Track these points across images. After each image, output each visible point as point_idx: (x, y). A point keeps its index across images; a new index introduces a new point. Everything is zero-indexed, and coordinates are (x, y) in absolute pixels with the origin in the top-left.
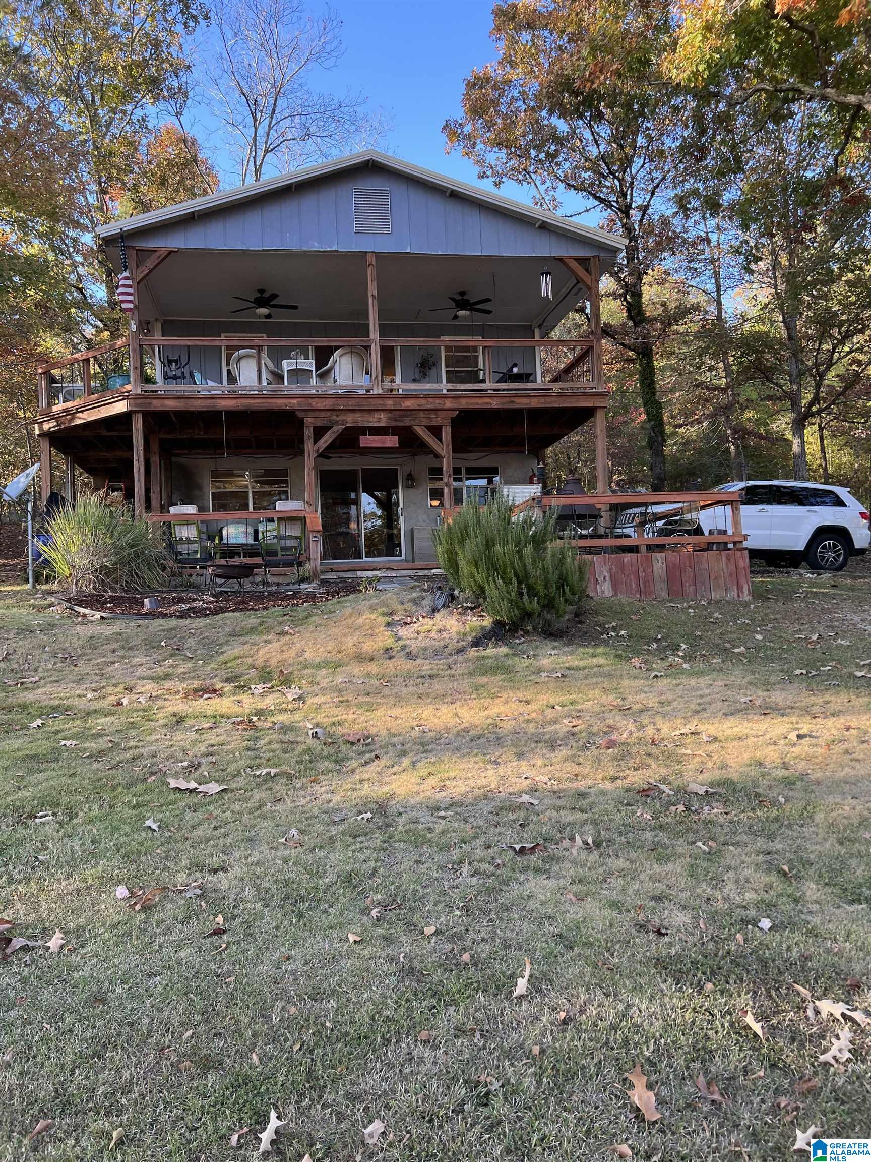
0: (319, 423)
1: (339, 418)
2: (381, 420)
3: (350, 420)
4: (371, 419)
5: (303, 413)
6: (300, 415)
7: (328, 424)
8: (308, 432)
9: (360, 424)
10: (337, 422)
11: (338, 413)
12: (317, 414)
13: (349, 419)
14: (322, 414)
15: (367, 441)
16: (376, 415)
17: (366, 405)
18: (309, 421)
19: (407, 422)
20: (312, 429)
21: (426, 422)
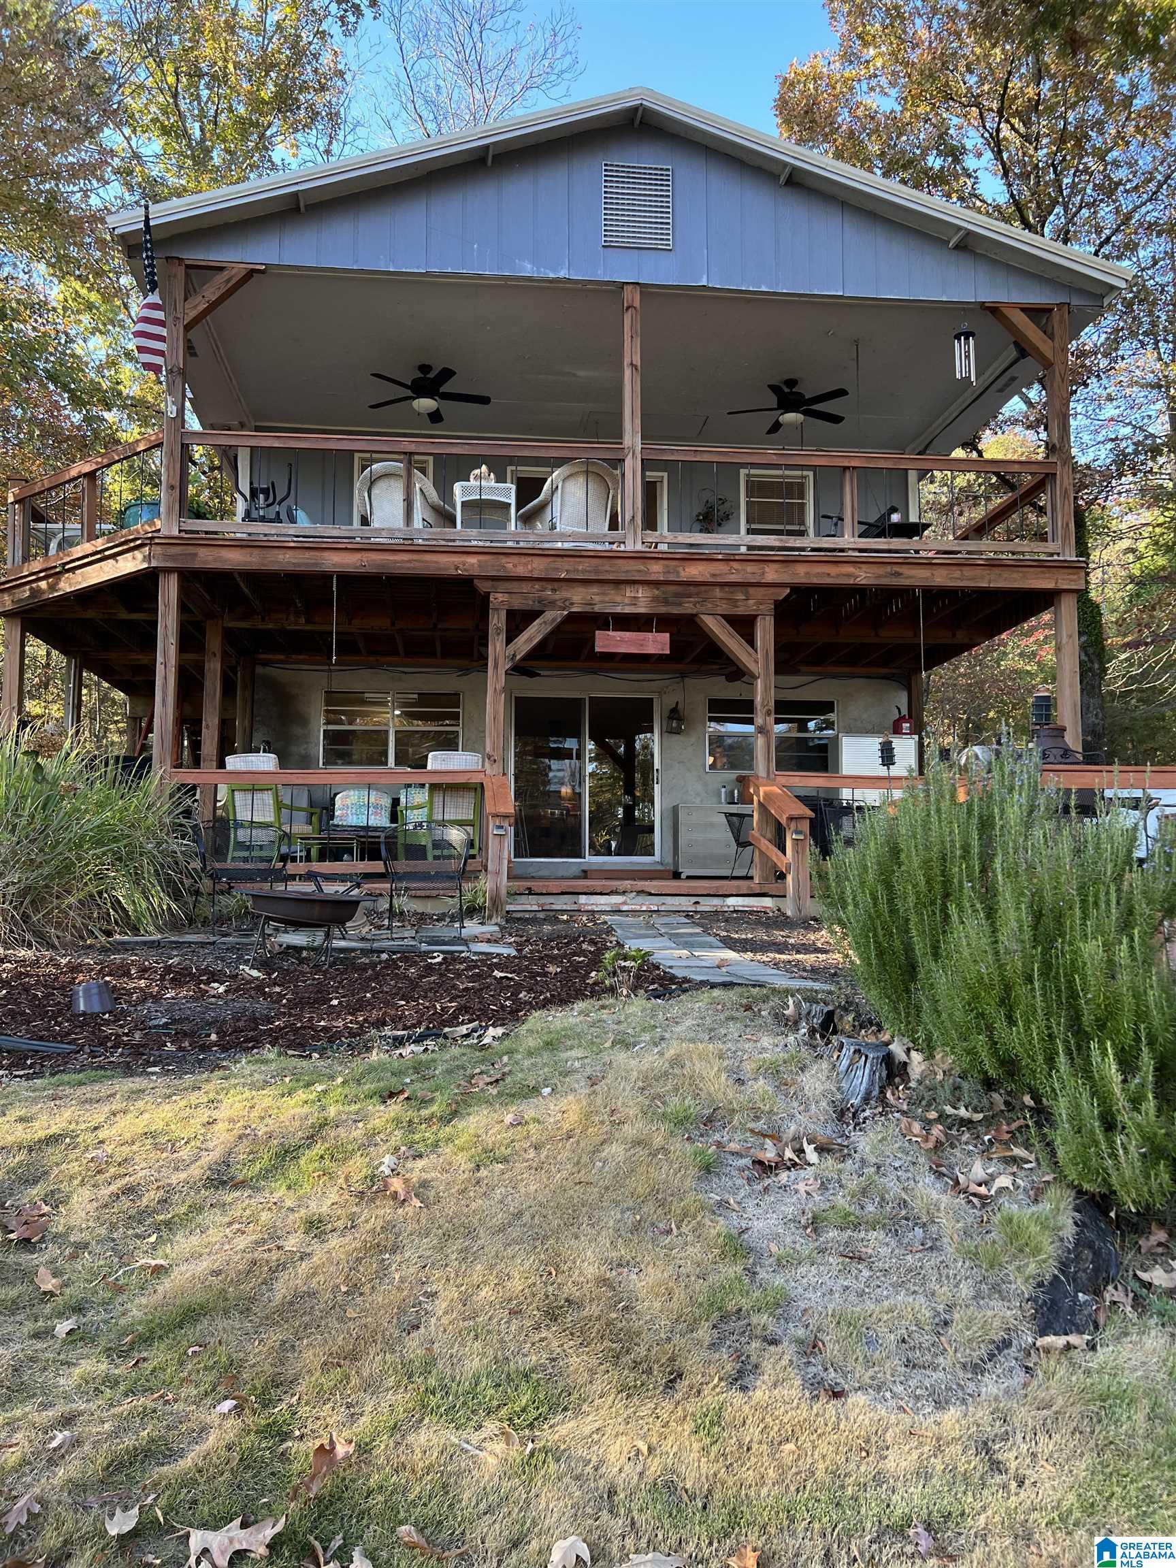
0: (518, 603)
1: (557, 596)
2: (639, 601)
3: (578, 599)
4: (619, 599)
5: (489, 584)
6: (483, 587)
7: (537, 607)
8: (497, 621)
9: (597, 609)
10: (552, 604)
11: (556, 585)
12: (514, 586)
13: (576, 599)
14: (525, 587)
15: (610, 641)
16: (629, 592)
17: (609, 571)
18: (500, 599)
19: (688, 607)
20: (503, 614)
21: (724, 608)
